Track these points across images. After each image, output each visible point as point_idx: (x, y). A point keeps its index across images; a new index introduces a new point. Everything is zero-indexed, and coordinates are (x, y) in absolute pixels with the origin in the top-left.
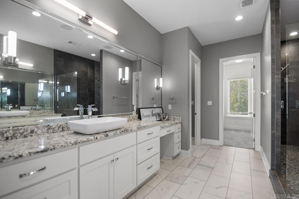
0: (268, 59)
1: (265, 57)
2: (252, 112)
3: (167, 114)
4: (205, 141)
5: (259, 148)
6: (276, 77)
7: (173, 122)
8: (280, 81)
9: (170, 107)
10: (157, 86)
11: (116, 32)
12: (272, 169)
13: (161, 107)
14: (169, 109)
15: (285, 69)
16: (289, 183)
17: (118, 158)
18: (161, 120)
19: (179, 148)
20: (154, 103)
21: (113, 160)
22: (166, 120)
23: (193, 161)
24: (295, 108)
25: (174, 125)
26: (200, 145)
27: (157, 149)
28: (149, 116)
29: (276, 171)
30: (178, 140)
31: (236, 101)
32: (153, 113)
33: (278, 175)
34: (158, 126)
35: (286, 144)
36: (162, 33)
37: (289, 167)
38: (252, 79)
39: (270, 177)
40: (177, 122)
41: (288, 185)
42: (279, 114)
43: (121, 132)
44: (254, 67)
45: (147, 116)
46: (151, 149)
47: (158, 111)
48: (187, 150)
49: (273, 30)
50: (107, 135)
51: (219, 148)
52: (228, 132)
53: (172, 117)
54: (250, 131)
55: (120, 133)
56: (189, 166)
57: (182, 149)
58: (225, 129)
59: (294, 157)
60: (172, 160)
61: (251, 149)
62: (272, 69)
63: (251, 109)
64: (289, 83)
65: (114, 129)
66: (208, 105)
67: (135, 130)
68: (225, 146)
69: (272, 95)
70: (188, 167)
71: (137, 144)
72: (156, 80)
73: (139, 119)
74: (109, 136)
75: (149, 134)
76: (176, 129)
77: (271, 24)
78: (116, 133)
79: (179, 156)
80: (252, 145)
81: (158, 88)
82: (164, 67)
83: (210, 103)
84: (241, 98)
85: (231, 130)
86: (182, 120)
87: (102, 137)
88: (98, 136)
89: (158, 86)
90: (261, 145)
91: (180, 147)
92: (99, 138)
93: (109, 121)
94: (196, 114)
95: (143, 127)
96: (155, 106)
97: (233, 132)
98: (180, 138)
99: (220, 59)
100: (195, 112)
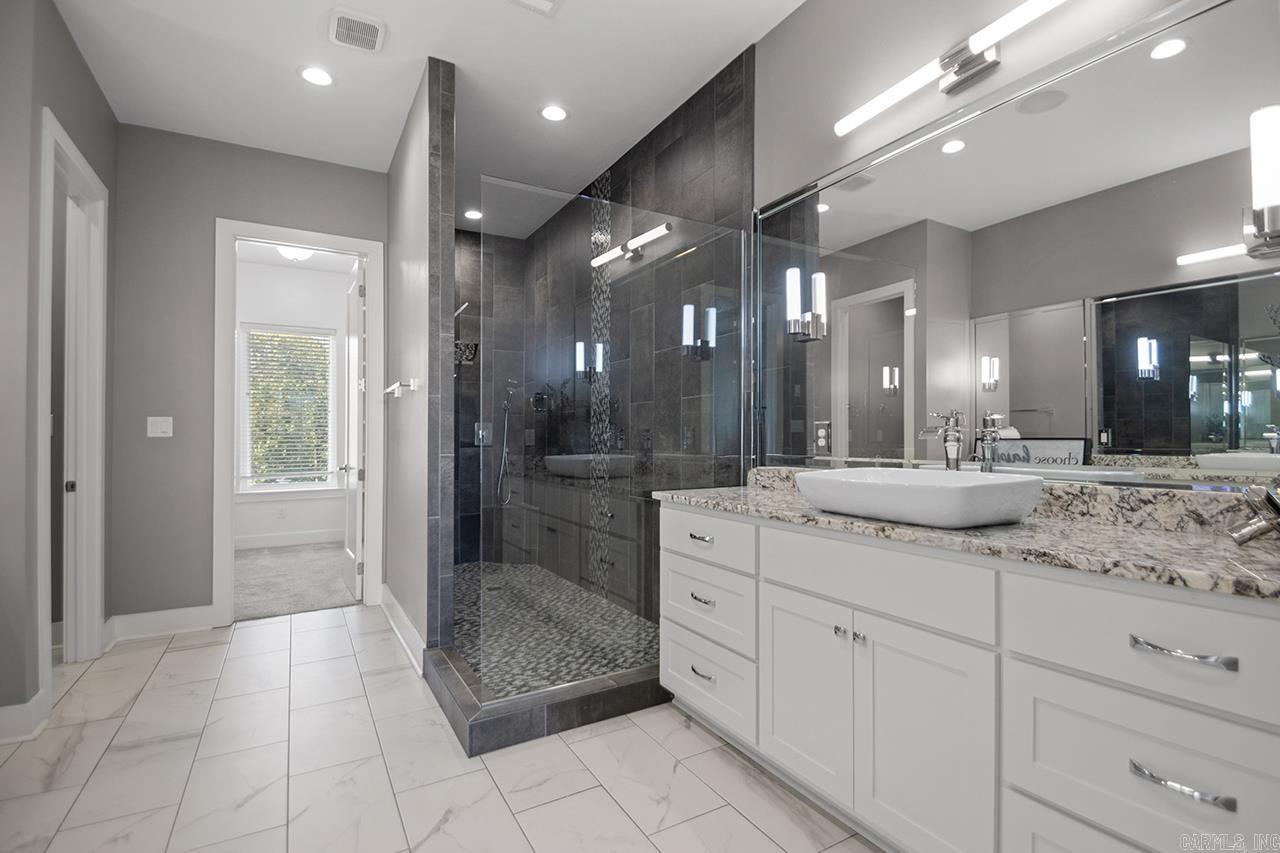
0: (417, 274)
1: (404, 266)
2: (354, 463)
5: (376, 591)
6: (441, 335)
8: (452, 349)
12: (431, 646)
24: (472, 445)
26: (105, 652)
29: (443, 649)
31: (262, 433)
33: (450, 656)
42: (448, 457)
44: (362, 292)
48: (22, 699)
49: (434, 177)
51: (214, 637)
52: (249, 560)
54: (343, 540)
56: (49, 783)
58: (242, 552)
61: (348, 606)
62: (432, 309)
63: (344, 454)
66: (150, 434)
68: (239, 624)
70: (46, 790)
77: (431, 154)
80: (353, 589)
83: (160, 427)
85: (258, 551)
90: (385, 581)
94: (72, 487)
97: (266, 561)
99: (219, 221)
100: (68, 476)
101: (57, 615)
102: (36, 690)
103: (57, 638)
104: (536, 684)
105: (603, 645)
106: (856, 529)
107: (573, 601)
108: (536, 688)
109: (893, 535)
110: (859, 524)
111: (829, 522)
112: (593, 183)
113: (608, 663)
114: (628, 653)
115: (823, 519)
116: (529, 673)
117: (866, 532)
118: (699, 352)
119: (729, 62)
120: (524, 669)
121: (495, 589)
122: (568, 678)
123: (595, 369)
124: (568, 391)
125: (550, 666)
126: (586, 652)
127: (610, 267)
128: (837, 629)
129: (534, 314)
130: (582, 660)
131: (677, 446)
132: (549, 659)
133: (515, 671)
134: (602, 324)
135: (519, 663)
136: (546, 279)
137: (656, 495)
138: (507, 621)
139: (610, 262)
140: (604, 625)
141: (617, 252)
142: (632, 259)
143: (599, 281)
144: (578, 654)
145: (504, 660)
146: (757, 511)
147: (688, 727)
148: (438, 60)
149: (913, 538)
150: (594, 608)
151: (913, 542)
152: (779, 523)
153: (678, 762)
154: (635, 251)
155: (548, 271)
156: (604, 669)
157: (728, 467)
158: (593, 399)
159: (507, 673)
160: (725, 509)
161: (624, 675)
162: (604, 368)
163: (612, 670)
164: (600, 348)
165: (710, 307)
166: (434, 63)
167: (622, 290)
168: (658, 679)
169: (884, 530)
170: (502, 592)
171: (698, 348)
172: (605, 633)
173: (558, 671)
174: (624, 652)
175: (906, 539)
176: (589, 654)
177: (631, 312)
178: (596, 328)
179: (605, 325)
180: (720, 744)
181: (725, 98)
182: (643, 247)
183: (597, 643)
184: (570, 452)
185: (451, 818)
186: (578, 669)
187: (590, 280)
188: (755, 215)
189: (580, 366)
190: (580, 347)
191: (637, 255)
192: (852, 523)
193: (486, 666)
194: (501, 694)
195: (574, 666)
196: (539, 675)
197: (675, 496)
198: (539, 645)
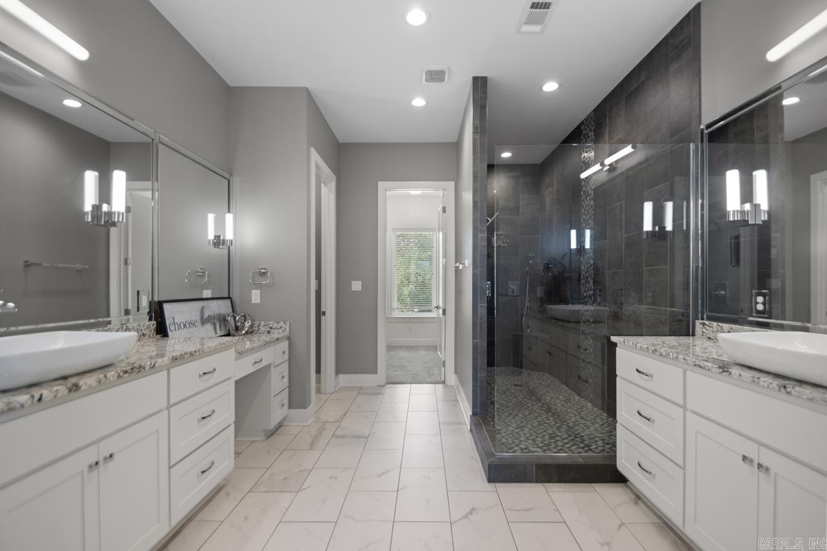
0: (468, 197)
1: (463, 194)
2: (441, 305)
3: (248, 317)
4: (345, 379)
5: (452, 379)
6: (479, 235)
7: (265, 338)
8: (485, 243)
9: (256, 296)
10: (215, 236)
11: (82, 54)
12: (474, 414)
13: (229, 298)
14: (253, 302)
15: (493, 221)
16: (499, 433)
17: (111, 456)
18: (228, 335)
19: (283, 405)
20: (205, 287)
21: (97, 463)
22: (244, 334)
23: (320, 431)
24: (507, 295)
25: (271, 346)
26: (335, 391)
27: (226, 414)
28: (192, 324)
29: (480, 417)
30: (280, 384)
31: (407, 281)
32: (206, 316)
33: (483, 423)
34: (231, 348)
35: (494, 366)
36: (231, 84)
37: (498, 406)
38: (441, 234)
39: (471, 430)
40: (276, 336)
41: (499, 436)
42: (484, 306)
43: (122, 374)
44: (444, 210)
45: (185, 326)
46: (210, 415)
47: (222, 307)
48: (305, 407)
50: (76, 387)
51: (378, 390)
52: (393, 353)
53: (263, 323)
54: (436, 347)
55: (119, 377)
56: (312, 446)
57: (290, 407)
58: (390, 348)
59: (505, 388)
60: (263, 441)
61: (438, 384)
62: (475, 221)
63: (438, 299)
64: (499, 247)
65: (93, 366)
66: (353, 289)
67: (163, 364)
68: (388, 386)
69: (473, 269)
70: (311, 448)
71: (169, 407)
72: (211, 217)
73: (159, 336)
74: (84, 388)
75: (204, 373)
76: (275, 355)
77: (474, 133)
78: (105, 377)
79: (282, 428)
80: (440, 375)
81: (218, 242)
82: (236, 182)
83: (357, 286)
84: (417, 274)
85: (400, 347)
86: (290, 332)
87: (59, 395)
88: (46, 392)
89: (219, 236)
90: (456, 372)
91: (286, 402)
92: (49, 399)
93: (59, 346)
94: (325, 313)
95: (189, 355)
96: (207, 293)
97: (403, 354)
98: (286, 380)
99: (380, 183)
100: (323, 309)
101: (318, 371)
102: (310, 404)
103: (318, 381)
104: (533, 449)
105: (582, 434)
106: (762, 383)
107: (568, 401)
108: (532, 452)
109: (793, 392)
110: (765, 380)
111: (740, 375)
112: (583, 122)
113: (584, 447)
114: (600, 443)
115: (735, 371)
116: (530, 442)
117: (771, 386)
118: (657, 235)
119: (679, 20)
120: (527, 439)
121: (518, 385)
122: (555, 450)
123: (584, 247)
124: (566, 262)
125: (544, 441)
126: (570, 436)
127: (594, 177)
128: (745, 458)
129: (545, 211)
130: (566, 441)
131: (640, 302)
132: (544, 436)
133: (521, 439)
134: (588, 216)
135: (525, 434)
136: (553, 188)
137: (614, 339)
138: (522, 406)
139: (594, 174)
140: (587, 421)
141: (597, 167)
142: (609, 170)
143: (586, 187)
144: (564, 437)
145: (516, 431)
146: (685, 359)
147: (636, 503)
148: (478, 77)
149: (811, 397)
150: (581, 408)
151: (811, 400)
152: (700, 369)
153: (622, 524)
154: (611, 165)
155: (554, 182)
156: (580, 450)
157: (680, 321)
158: (583, 267)
159: (517, 438)
160: (661, 355)
161: (592, 457)
162: (591, 244)
163: (586, 452)
164: (588, 233)
165: (667, 201)
166: (476, 79)
167: (603, 192)
168: (616, 465)
169: (785, 387)
170: (523, 388)
171: (656, 232)
172: (586, 426)
173: (549, 445)
174: (597, 442)
175: (805, 397)
176: (572, 438)
177: (608, 208)
178: (584, 219)
179: (590, 217)
180: (659, 522)
181: (676, 48)
182: (617, 162)
183: (579, 432)
184: (567, 303)
185: (474, 513)
186: (562, 446)
187: (581, 187)
188: (702, 130)
189: (574, 245)
190: (573, 233)
191: (612, 167)
192: (759, 378)
193: (505, 432)
194: (511, 451)
195: (560, 443)
196: (536, 444)
197: (626, 341)
198: (540, 425)
